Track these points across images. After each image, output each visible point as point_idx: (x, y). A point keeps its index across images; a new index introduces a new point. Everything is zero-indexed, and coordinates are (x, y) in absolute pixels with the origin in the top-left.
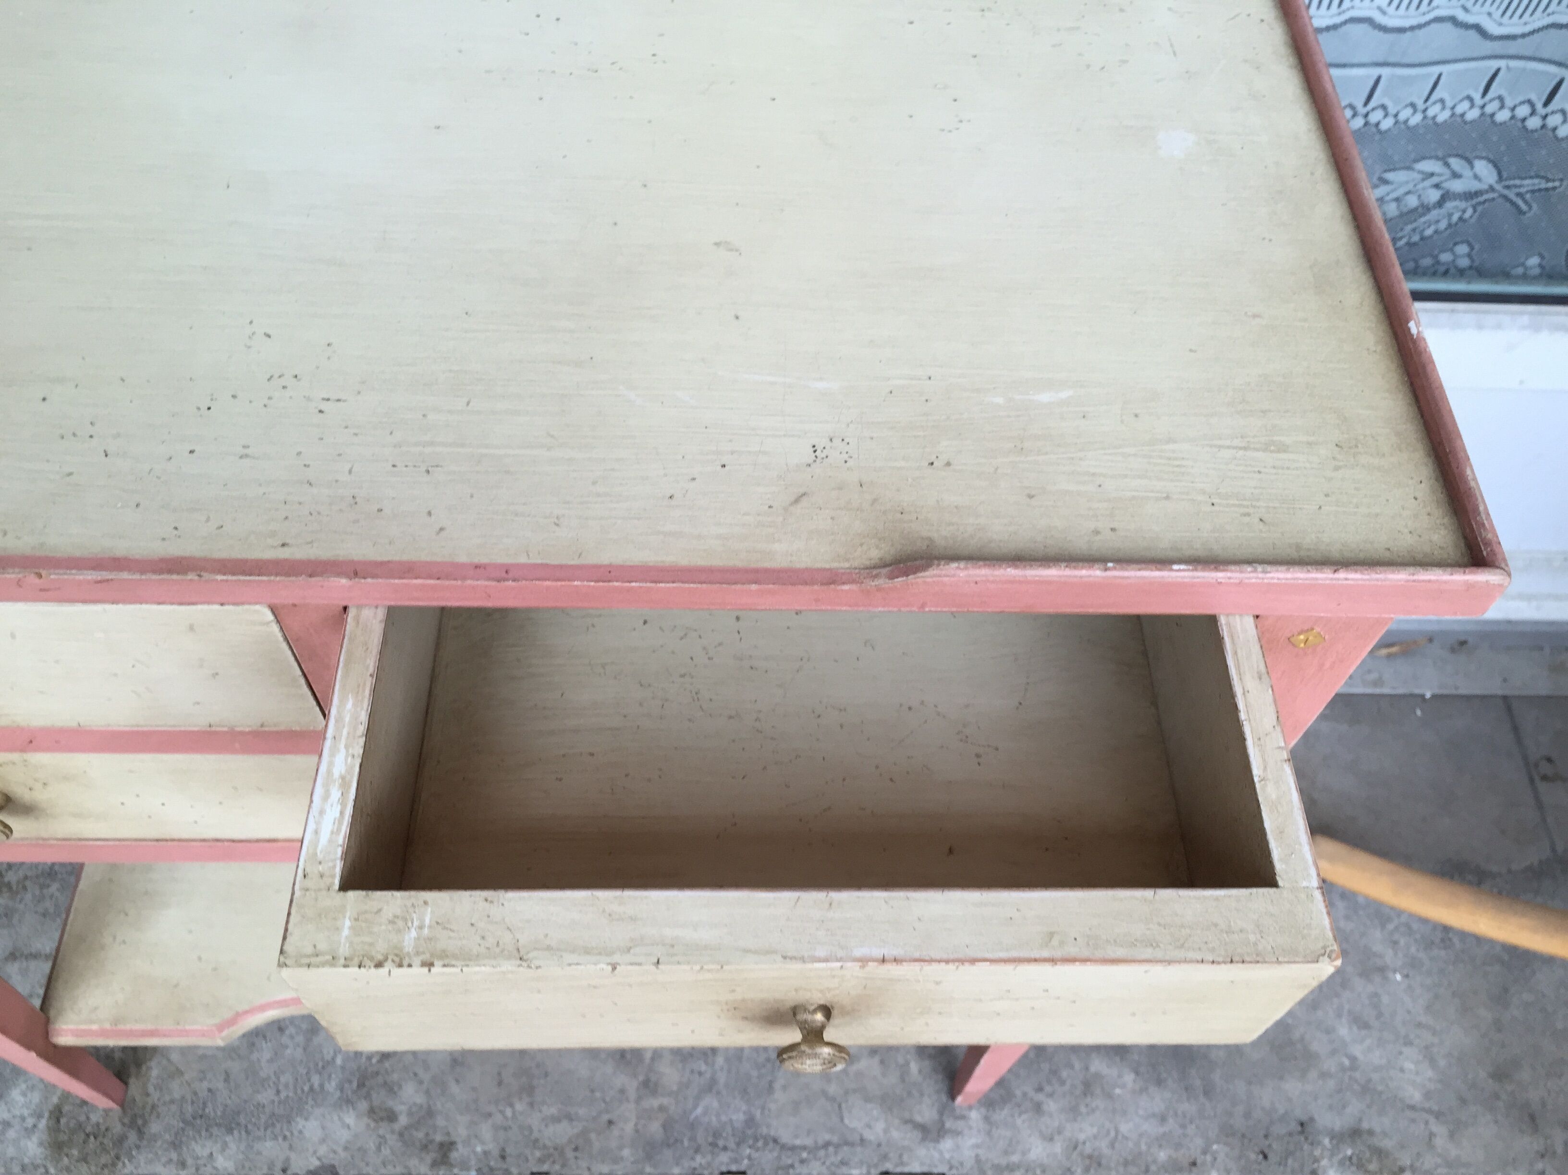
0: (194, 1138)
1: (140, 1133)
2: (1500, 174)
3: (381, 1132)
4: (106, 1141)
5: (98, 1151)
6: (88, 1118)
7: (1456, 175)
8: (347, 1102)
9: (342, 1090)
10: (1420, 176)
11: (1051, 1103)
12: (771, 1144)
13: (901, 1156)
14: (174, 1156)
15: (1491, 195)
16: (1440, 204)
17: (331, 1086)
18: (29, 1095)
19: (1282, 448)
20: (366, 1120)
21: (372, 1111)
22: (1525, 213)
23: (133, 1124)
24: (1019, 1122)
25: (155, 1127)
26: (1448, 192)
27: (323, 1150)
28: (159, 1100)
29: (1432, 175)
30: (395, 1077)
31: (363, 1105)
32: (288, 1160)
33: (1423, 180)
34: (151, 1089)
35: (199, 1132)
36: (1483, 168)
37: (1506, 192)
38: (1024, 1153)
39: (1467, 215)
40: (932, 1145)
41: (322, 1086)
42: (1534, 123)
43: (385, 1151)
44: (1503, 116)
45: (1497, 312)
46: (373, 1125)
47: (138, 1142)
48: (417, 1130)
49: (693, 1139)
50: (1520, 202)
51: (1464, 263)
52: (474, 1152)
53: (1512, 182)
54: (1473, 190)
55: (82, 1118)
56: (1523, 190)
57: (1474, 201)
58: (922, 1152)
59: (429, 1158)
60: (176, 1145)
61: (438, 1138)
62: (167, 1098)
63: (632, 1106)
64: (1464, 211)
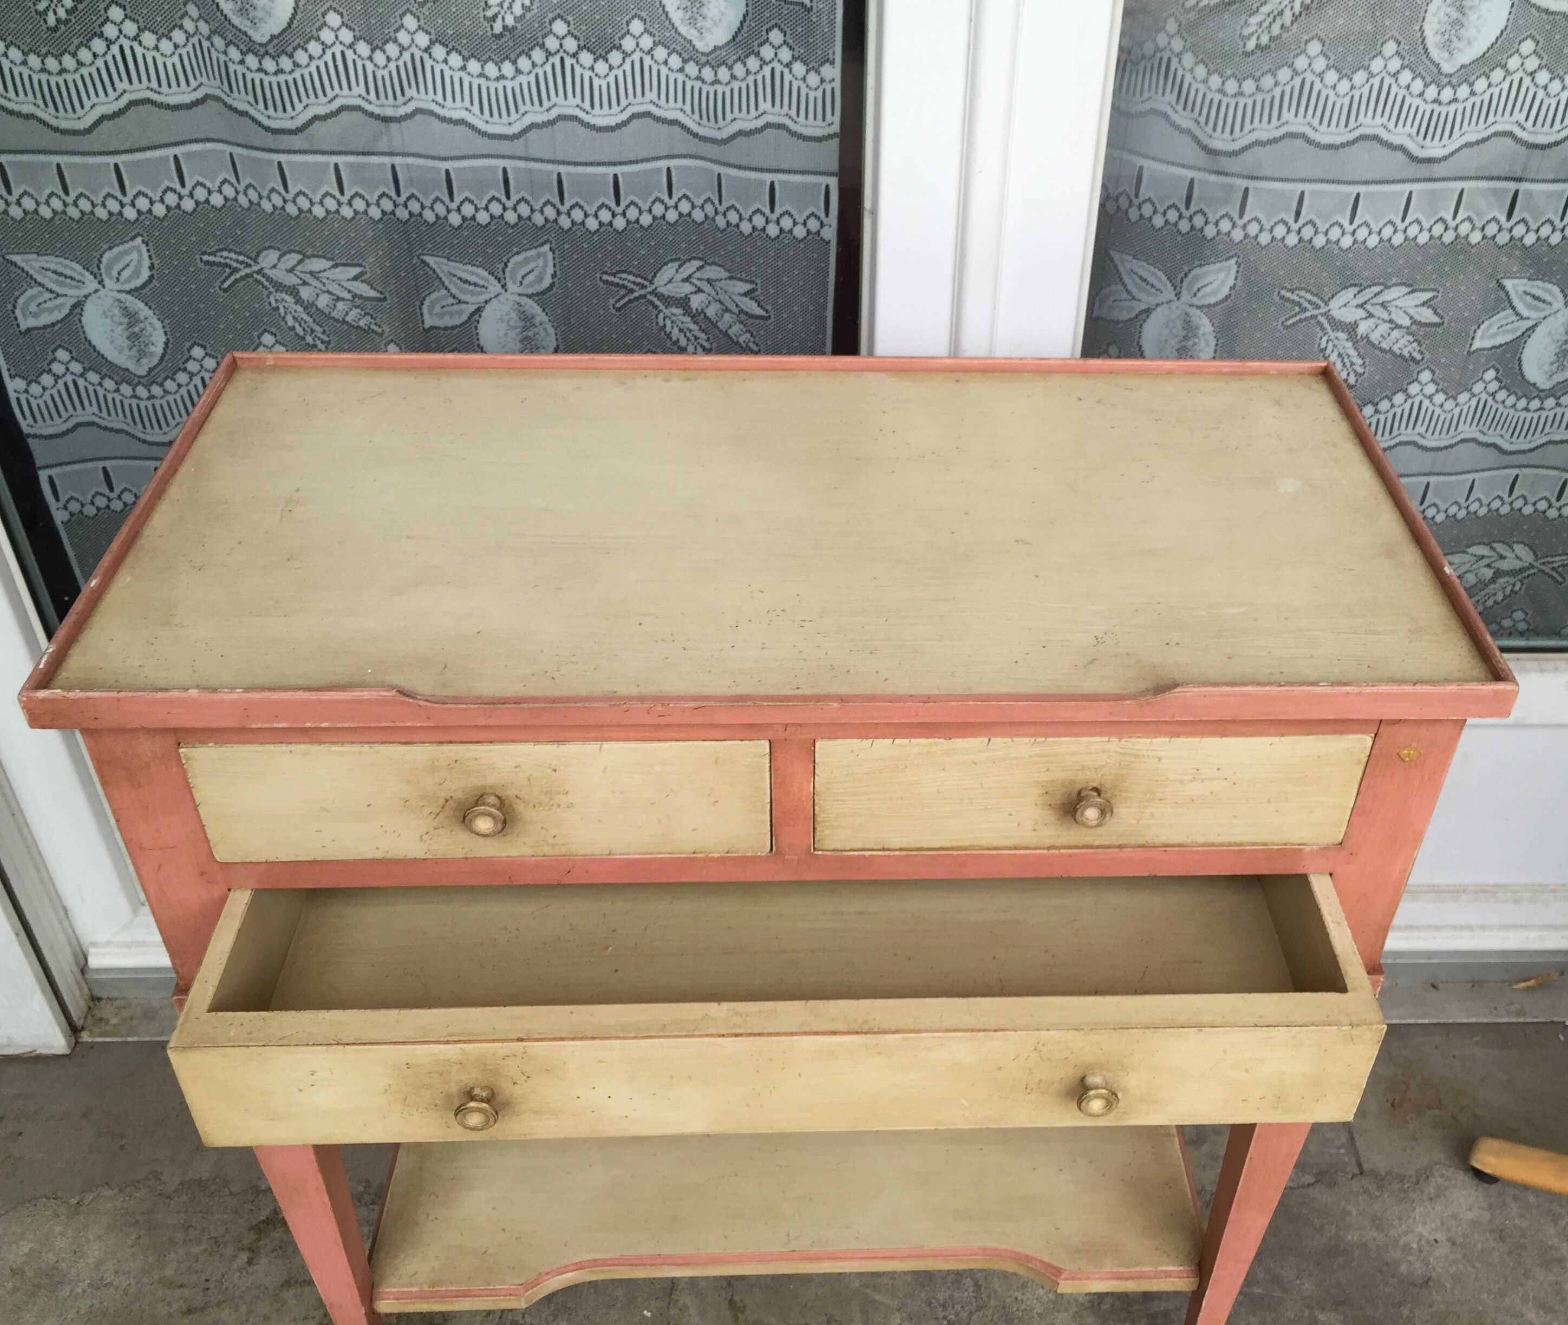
2: (1535, 553)
7: (1502, 557)
10: (1474, 558)
15: (1532, 571)
16: (1493, 580)
19: (1376, 633)
22: (1561, 583)
26: (1498, 569)
29: (1483, 557)
33: (1477, 561)
36: (1520, 549)
37: (1543, 568)
39: (1517, 588)
42: (1552, 513)
44: (1528, 510)
45: (1551, 660)
50: (1555, 574)
51: (1522, 626)
53: (1545, 560)
54: (1518, 568)
56: (1556, 565)
57: (1520, 577)
64: (1514, 585)
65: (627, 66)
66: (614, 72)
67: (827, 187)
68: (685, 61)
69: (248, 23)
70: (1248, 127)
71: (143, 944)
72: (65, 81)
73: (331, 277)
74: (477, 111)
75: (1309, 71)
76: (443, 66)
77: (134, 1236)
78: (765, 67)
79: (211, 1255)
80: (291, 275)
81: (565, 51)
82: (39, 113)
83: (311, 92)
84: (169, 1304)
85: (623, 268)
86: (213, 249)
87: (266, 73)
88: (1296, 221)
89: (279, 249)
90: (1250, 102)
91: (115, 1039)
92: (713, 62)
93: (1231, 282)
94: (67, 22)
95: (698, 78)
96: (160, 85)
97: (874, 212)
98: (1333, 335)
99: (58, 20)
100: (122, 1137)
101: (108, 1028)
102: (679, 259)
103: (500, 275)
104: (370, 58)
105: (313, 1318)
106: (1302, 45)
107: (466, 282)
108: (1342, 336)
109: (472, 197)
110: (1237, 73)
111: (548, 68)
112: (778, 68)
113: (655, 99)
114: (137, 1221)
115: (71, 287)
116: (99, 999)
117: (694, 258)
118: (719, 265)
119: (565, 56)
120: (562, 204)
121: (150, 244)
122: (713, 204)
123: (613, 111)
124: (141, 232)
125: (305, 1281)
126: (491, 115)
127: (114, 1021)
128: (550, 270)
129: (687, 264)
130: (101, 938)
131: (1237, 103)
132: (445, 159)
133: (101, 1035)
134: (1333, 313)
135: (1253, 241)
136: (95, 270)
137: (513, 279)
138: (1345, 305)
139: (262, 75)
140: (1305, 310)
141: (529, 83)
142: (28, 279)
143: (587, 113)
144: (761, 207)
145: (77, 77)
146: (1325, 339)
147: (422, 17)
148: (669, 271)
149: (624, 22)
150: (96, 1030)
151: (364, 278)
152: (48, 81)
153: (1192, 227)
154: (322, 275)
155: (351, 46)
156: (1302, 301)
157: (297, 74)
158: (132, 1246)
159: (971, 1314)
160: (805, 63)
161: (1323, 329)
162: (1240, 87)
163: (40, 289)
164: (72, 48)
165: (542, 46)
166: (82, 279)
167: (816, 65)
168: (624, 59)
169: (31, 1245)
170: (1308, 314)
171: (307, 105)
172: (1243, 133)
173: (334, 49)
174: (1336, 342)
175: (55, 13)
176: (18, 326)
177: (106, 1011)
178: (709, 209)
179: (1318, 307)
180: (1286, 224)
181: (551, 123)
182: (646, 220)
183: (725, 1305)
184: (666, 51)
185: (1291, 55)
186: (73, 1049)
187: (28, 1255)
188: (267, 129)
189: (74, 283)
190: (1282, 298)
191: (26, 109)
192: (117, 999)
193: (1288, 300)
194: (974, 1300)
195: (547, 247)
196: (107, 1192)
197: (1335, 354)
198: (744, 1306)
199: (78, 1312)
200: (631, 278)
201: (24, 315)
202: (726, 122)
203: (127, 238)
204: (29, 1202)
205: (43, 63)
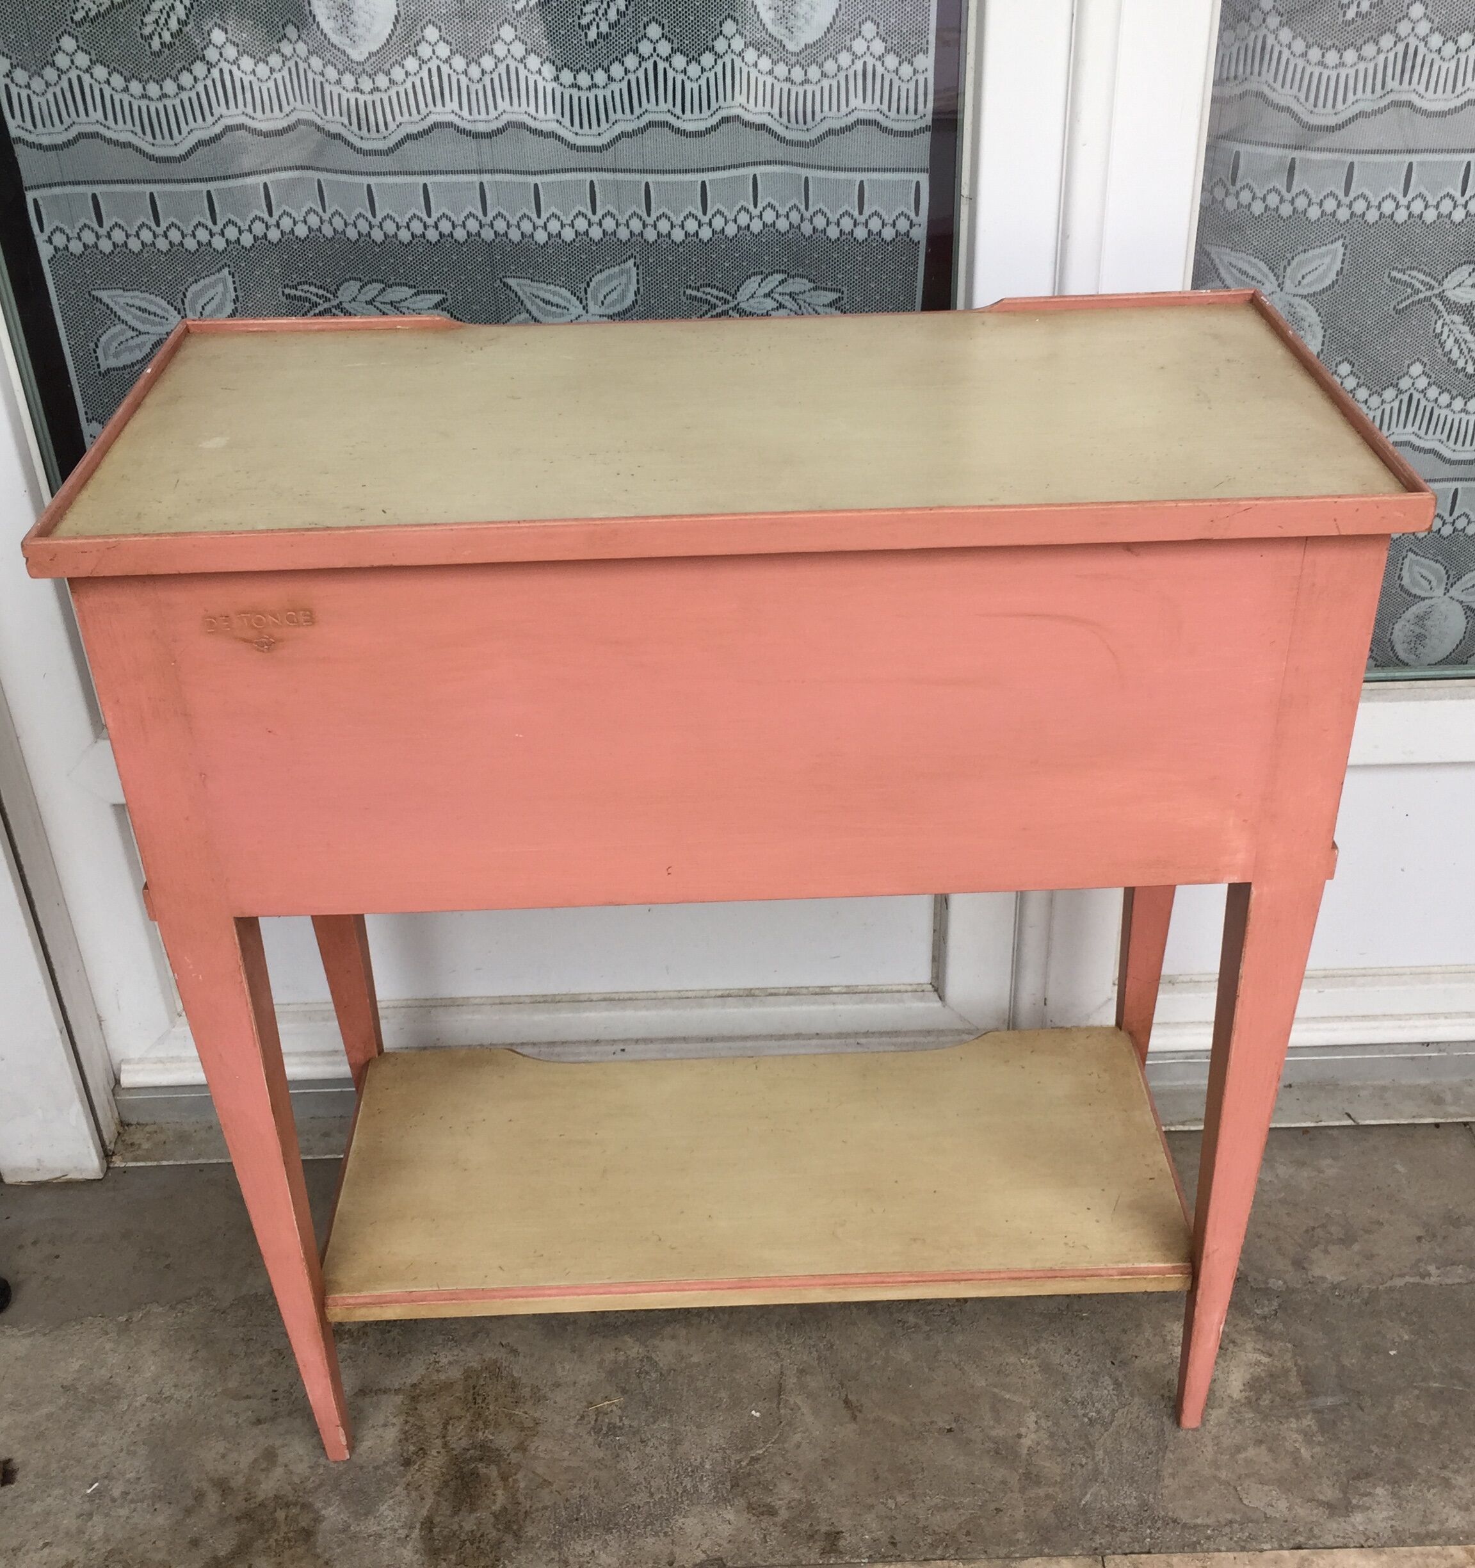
0: (573, 1539)
1: (517, 1536)
3: (763, 1525)
4: (482, 1545)
5: (476, 1555)
6: (461, 1527)
8: (723, 1501)
9: (716, 1490)
11: (1460, 1479)
12: (1171, 1525)
13: (1311, 1530)
14: (554, 1554)
17: (705, 1487)
18: (397, 1509)
20: (746, 1515)
21: (750, 1507)
23: (508, 1528)
24: (1429, 1496)
25: (530, 1531)
27: (706, 1544)
28: (531, 1507)
30: (769, 1476)
31: (741, 1502)
32: (672, 1553)
34: (521, 1499)
35: (577, 1532)
38: (1442, 1523)
40: (1341, 1519)
41: (695, 1487)
43: (772, 1542)
46: (753, 1519)
47: (516, 1545)
48: (800, 1521)
49: (1087, 1522)
52: (862, 1540)
55: (455, 1527)
58: (1333, 1525)
59: (817, 1548)
60: (557, 1546)
61: (824, 1528)
62: (540, 1505)
63: (1017, 1495)
65: (719, 69)
66: (706, 74)
67: (918, 183)
68: (774, 63)
69: (348, 41)
70: (1351, 97)
71: (178, 1059)
72: (165, 107)
73: (411, 306)
74: (568, 124)
75: (1412, 35)
76: (537, 77)
77: (190, 1351)
78: (856, 61)
79: (276, 1366)
80: (370, 306)
81: (658, 55)
82: (135, 141)
83: (405, 109)
84: (236, 1415)
85: (707, 281)
86: (295, 283)
87: (362, 92)
88: (1405, 195)
89: (360, 280)
90: (1352, 72)
91: (149, 1164)
92: (803, 62)
93: (1337, 266)
94: (171, 45)
95: (788, 79)
96: (255, 111)
97: (973, 199)
98: (1448, 318)
99: (163, 44)
100: (167, 1256)
101: (140, 1152)
102: (762, 273)
103: (582, 295)
104: (465, 73)
105: (394, 1424)
106: (1405, 9)
107: (548, 302)
108: (1458, 319)
109: (558, 213)
110: (1337, 43)
111: (641, 74)
112: (871, 62)
113: (744, 102)
114: (193, 1337)
115: (154, 324)
116: (129, 1125)
117: (777, 272)
118: (803, 277)
119: (658, 59)
120: (649, 215)
121: (236, 275)
122: (799, 210)
123: (703, 116)
124: (228, 262)
125: (380, 1390)
126: (581, 127)
127: (146, 1146)
128: (633, 287)
129: (770, 278)
130: (133, 1054)
131: (1338, 75)
132: (535, 173)
133: (135, 1160)
134: (1448, 294)
135: (1360, 219)
136: (180, 305)
137: (595, 298)
138: (1460, 285)
139: (358, 95)
140: (1418, 291)
141: (621, 90)
142: (112, 316)
143: (678, 118)
144: (849, 209)
145: (177, 102)
146: (1440, 323)
147: (519, 25)
148: (752, 284)
149: (717, 22)
150: (129, 1155)
151: (444, 306)
152: (148, 106)
153: (1295, 210)
154: (403, 304)
155: (447, 61)
156: (1414, 281)
157: (393, 92)
158: (191, 1360)
159: (1114, 1412)
160: (898, 55)
161: (1438, 312)
162: (1341, 58)
163: (123, 326)
164: (174, 73)
165: (636, 51)
166: (166, 315)
167: (909, 56)
168: (716, 60)
169: (81, 1362)
170: (1421, 296)
171: (400, 124)
172: (1346, 106)
173: (429, 64)
174: (1452, 327)
175: (160, 37)
176: (99, 366)
177: (138, 1137)
178: (795, 217)
179: (1431, 288)
180: (1395, 199)
181: (642, 130)
182: (731, 230)
183: (841, 1404)
184: (757, 53)
185: (1393, 20)
186: (105, 1175)
187: (79, 1371)
188: (360, 151)
189: (157, 319)
190: (1393, 279)
191: (124, 137)
192: (147, 1124)
193: (1399, 281)
194: (1115, 1398)
195: (631, 262)
196: (156, 1309)
197: (1452, 339)
198: (862, 1405)
199: (138, 1425)
200: (715, 292)
201: (105, 355)
202: (815, 123)
203: (213, 270)
204: (75, 1320)
205: (144, 89)
